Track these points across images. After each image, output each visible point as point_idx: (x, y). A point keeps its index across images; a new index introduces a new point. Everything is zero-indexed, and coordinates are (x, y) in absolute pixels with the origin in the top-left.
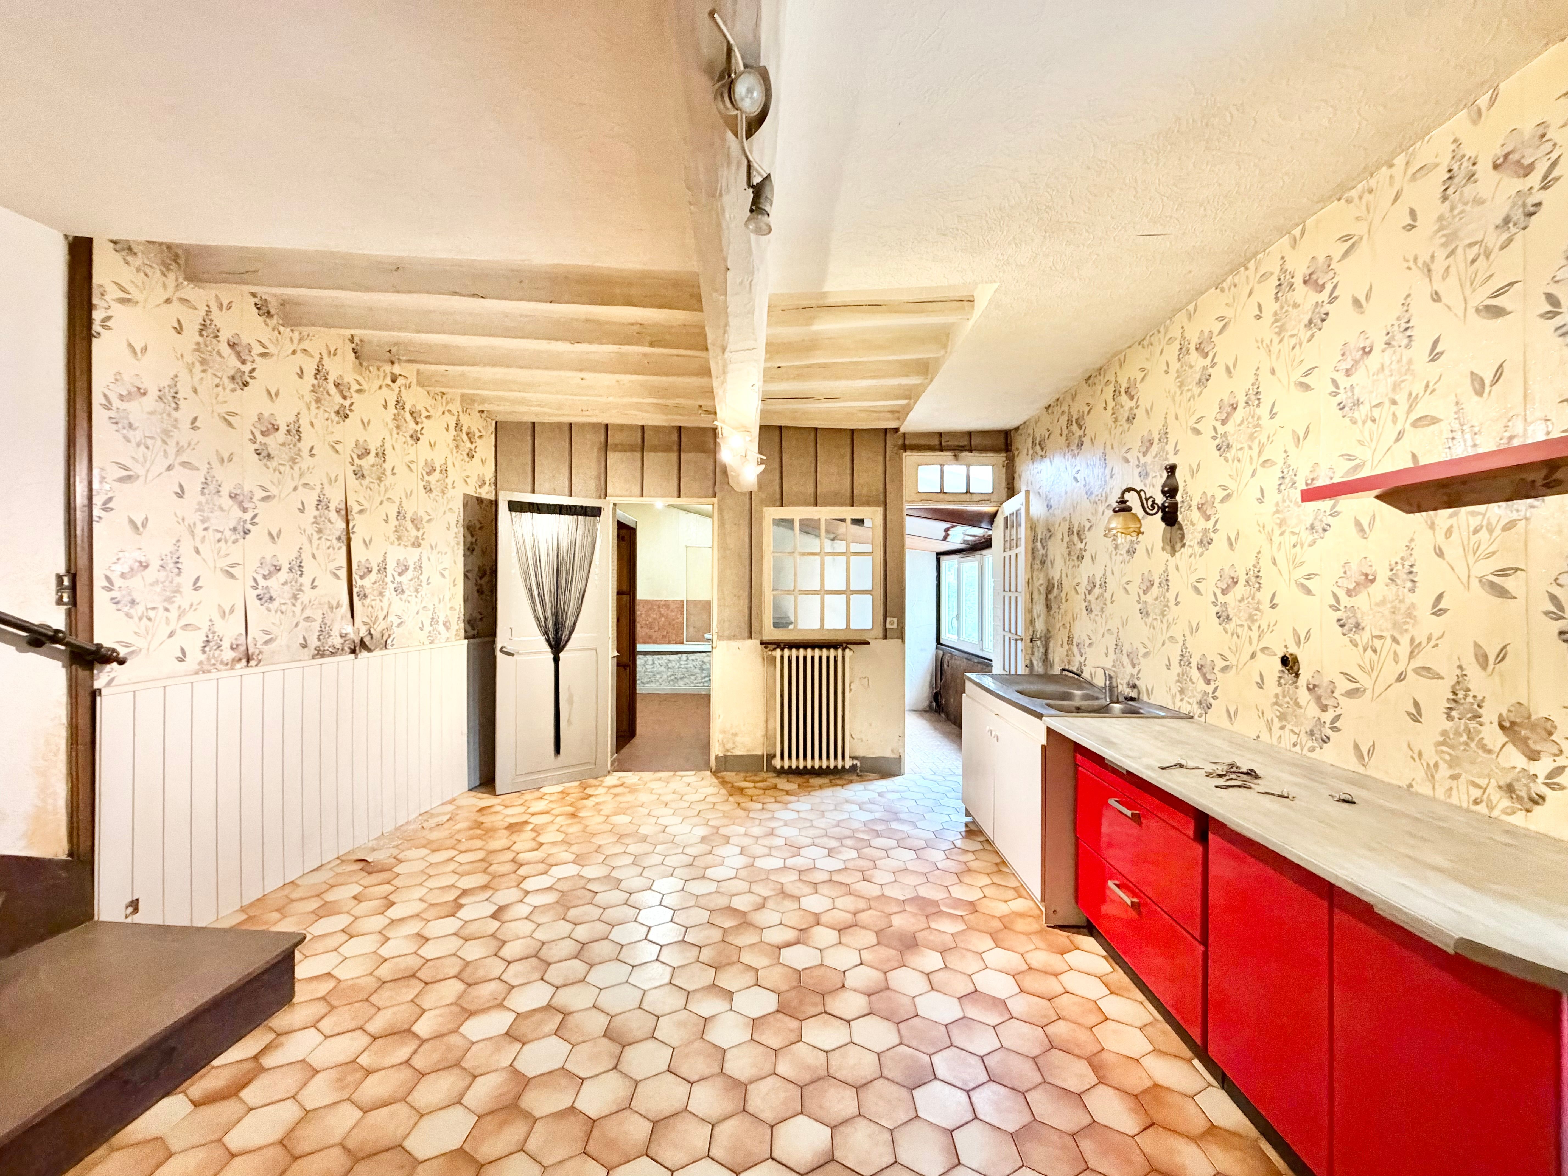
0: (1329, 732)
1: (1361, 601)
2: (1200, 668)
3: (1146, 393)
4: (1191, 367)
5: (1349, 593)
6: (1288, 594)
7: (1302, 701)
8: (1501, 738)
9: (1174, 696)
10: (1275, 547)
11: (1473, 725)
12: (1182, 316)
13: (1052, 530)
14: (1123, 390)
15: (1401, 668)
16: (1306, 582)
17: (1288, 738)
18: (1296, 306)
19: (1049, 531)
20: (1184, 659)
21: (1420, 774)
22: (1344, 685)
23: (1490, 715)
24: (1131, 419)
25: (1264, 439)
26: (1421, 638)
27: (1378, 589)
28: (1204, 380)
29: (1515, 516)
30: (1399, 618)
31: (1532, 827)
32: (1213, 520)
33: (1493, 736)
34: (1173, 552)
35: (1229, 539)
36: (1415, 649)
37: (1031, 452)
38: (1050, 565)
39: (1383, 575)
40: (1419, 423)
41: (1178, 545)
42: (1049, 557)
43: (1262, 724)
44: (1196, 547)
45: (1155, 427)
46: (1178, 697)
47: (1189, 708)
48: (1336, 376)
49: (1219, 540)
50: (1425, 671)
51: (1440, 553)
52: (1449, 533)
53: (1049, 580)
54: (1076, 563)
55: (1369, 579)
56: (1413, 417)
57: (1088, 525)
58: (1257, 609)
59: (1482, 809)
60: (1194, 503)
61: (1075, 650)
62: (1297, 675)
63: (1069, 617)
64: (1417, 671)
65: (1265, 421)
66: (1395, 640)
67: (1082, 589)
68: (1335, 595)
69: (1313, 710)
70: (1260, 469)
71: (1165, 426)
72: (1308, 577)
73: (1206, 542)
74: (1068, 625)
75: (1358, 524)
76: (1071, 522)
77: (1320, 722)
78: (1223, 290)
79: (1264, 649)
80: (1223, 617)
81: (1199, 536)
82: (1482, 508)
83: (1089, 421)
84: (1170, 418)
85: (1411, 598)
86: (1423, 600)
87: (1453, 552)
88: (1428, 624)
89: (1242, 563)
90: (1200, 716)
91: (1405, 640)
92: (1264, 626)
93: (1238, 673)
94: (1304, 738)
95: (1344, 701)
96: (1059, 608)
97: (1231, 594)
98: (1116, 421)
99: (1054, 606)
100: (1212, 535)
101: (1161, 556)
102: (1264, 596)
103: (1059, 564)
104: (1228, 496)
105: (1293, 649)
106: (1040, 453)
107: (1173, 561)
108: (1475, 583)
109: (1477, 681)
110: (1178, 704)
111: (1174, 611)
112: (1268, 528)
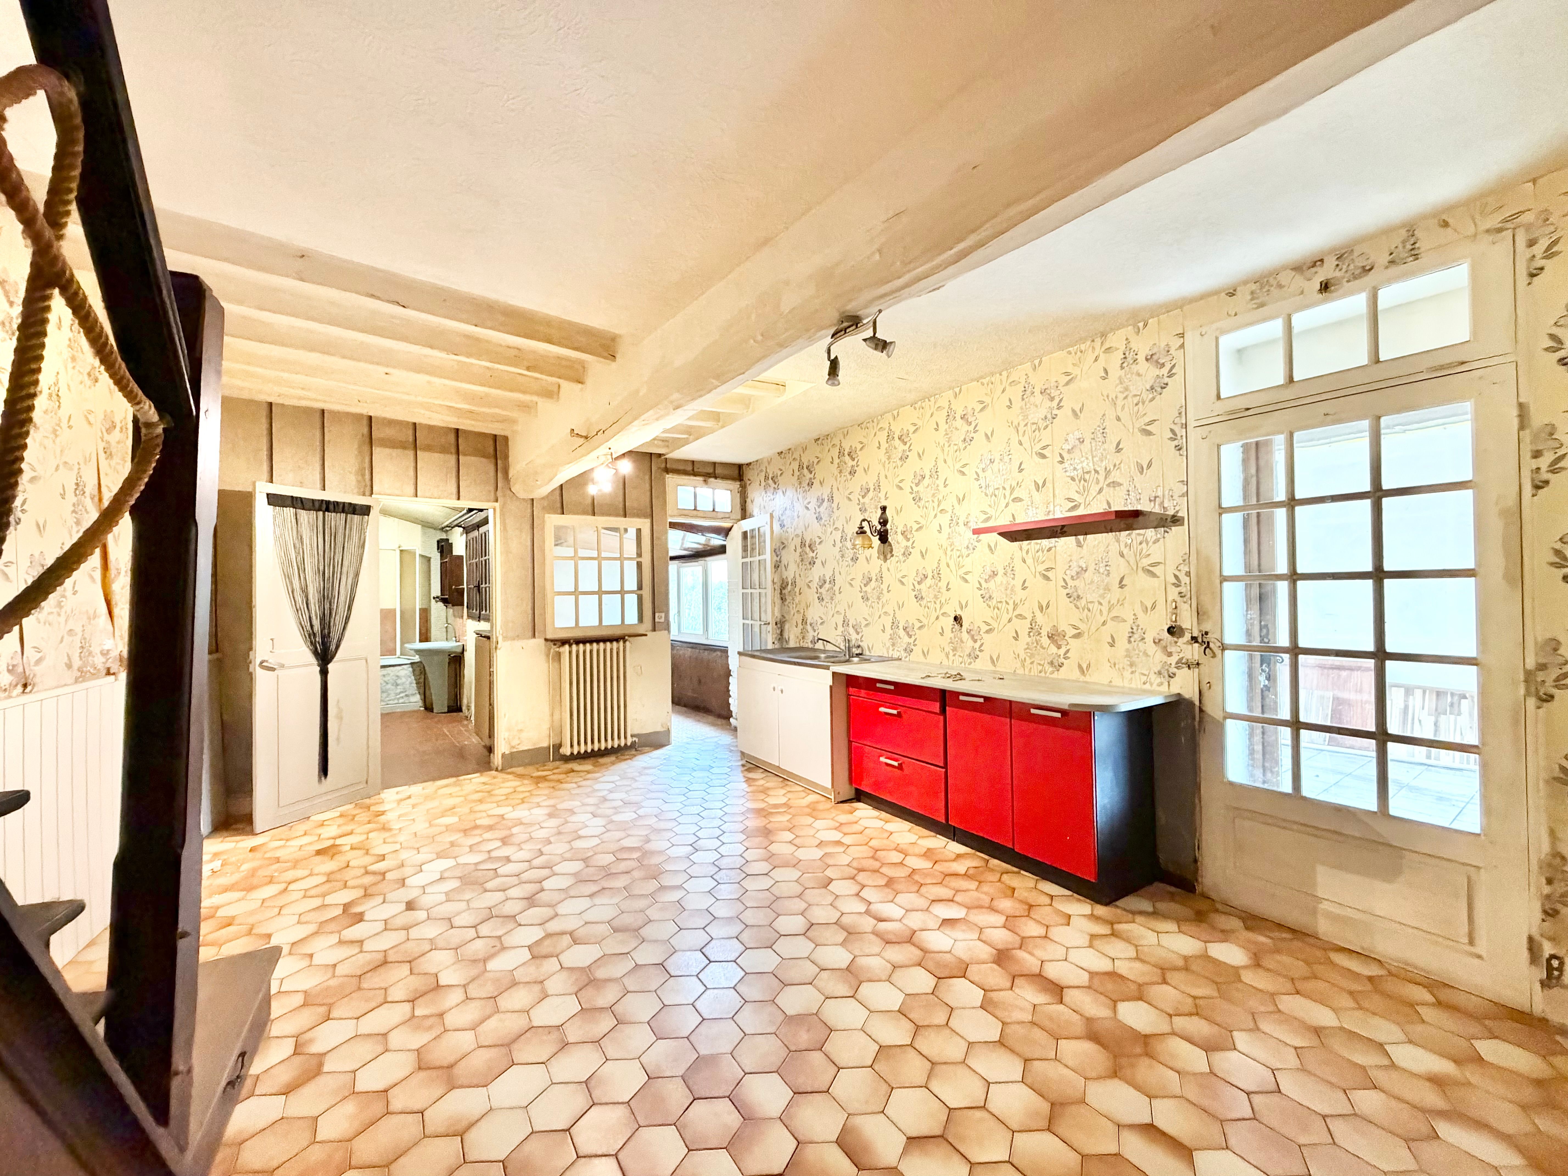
0: (978, 653)
1: (992, 585)
2: (905, 629)
3: (863, 458)
4: (895, 448)
5: (986, 581)
6: (956, 583)
7: (965, 640)
8: (1048, 641)
9: (888, 649)
10: (948, 557)
11: (1038, 638)
12: (889, 416)
13: (786, 542)
14: (846, 453)
15: (1009, 616)
16: (965, 576)
17: (958, 660)
18: (957, 429)
19: (783, 543)
20: (894, 624)
21: (1019, 665)
22: (985, 628)
23: (1044, 633)
24: (853, 473)
25: (941, 498)
26: (1017, 601)
27: (999, 578)
28: (904, 458)
29: (1051, 545)
30: (1009, 592)
31: (1060, 677)
32: (911, 541)
33: (1045, 641)
34: (885, 560)
35: (921, 552)
36: (1015, 606)
37: (763, 484)
38: (784, 569)
39: (1001, 572)
40: (1015, 500)
41: (889, 555)
42: (783, 563)
43: (943, 655)
44: (901, 557)
45: (870, 480)
46: (891, 648)
47: (898, 654)
48: (978, 471)
49: (916, 553)
50: (1020, 616)
51: (1024, 561)
52: (1027, 552)
53: (783, 580)
54: (809, 567)
55: (994, 574)
56: (1013, 497)
57: (818, 541)
58: (939, 592)
59: (1043, 674)
60: (899, 531)
61: (809, 627)
62: (961, 626)
63: (803, 605)
64: (1016, 617)
65: (941, 487)
66: (1007, 603)
67: (814, 585)
68: (979, 582)
69: (970, 643)
70: (939, 514)
71: (878, 481)
72: (966, 573)
73: (907, 554)
74: (802, 611)
75: (989, 546)
76: (803, 538)
77: (974, 648)
78: (915, 408)
79: (943, 614)
80: (919, 598)
81: (902, 551)
82: (1039, 541)
83: (817, 469)
84: (882, 478)
85: (1012, 582)
86: (1018, 583)
87: (1029, 561)
88: (1021, 594)
89: (929, 566)
90: (906, 657)
91: (1011, 602)
92: (943, 601)
93: (928, 628)
94: (966, 658)
95: (985, 636)
96: (793, 599)
97: (923, 584)
98: (841, 472)
99: (789, 599)
100: (911, 550)
101: (877, 562)
102: (943, 584)
103: (792, 568)
104: (921, 528)
105: (959, 612)
106: (773, 485)
107: (885, 566)
108: (1037, 574)
109: (1040, 618)
110: (891, 652)
111: (886, 596)
112: (944, 547)
